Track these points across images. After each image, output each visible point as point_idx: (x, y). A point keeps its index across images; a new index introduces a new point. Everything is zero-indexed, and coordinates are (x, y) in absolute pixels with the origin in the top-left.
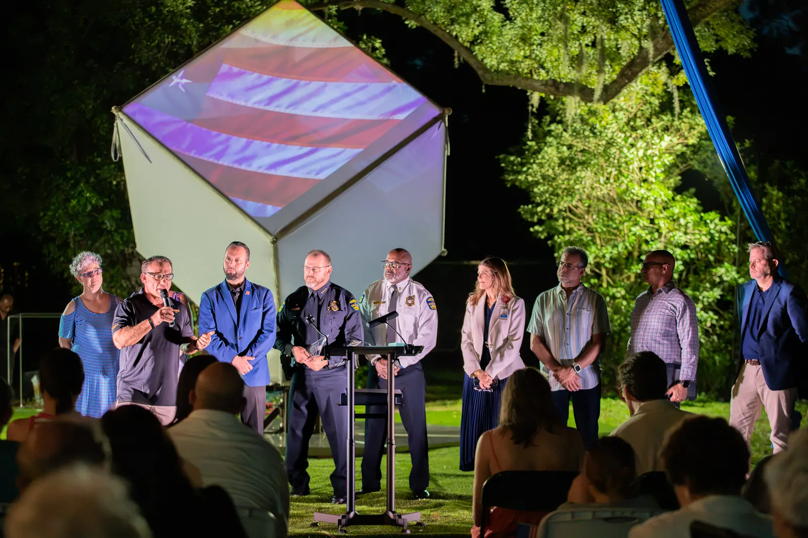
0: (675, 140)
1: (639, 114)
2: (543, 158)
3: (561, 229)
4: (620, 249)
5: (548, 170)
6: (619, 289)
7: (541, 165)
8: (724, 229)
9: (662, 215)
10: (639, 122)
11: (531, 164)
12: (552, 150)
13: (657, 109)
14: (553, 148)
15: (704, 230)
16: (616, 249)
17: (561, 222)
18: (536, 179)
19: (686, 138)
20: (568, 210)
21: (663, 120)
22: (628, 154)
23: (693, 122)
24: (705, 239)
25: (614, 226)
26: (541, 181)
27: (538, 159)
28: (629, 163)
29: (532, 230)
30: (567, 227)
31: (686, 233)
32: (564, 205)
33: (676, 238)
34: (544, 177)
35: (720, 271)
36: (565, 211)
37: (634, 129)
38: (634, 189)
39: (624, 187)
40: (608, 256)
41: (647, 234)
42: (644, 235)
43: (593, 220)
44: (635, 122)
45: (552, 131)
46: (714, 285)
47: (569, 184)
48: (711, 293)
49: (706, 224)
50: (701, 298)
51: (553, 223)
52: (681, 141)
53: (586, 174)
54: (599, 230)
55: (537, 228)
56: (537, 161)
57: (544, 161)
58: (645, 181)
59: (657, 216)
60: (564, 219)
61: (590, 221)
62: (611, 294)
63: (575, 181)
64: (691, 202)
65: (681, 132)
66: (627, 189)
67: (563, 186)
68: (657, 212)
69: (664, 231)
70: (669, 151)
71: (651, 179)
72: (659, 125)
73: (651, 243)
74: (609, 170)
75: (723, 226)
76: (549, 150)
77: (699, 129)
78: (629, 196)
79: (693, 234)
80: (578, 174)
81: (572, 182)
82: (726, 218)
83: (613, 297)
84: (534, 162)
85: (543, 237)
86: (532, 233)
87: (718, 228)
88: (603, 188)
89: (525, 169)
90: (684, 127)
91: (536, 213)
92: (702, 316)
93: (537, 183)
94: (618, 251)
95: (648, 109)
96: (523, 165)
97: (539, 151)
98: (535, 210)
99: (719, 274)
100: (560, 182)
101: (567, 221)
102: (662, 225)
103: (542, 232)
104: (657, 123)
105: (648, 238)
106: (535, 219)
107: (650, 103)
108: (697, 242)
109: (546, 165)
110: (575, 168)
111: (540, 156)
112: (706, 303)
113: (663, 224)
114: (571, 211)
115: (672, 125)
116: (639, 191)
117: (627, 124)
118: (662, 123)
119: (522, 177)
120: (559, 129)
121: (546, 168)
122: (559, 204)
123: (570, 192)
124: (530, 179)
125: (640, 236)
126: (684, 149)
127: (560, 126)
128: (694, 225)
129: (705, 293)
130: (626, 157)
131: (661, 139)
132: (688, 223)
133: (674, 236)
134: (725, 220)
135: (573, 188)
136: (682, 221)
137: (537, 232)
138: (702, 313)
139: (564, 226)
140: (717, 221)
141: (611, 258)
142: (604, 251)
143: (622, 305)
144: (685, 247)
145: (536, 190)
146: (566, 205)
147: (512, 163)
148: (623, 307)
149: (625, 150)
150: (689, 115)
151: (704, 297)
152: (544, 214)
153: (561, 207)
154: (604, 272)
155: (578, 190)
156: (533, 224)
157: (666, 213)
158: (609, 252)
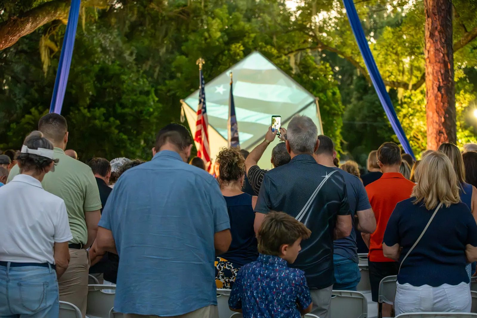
77: (468, 99)
97: (400, 110)
114: (415, 137)
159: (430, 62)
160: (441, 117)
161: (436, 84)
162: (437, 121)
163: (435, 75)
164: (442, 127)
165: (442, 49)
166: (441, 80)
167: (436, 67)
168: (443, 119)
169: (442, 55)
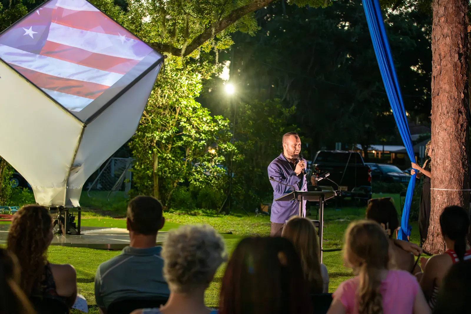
8: (226, 124)
9: (193, 116)
15: (214, 124)
19: (205, 77)
21: (193, 67)
23: (208, 68)
24: (217, 128)
28: (182, 87)
46: (220, 154)
48: (219, 158)
49: (217, 121)
52: (202, 78)
65: (202, 73)
68: (191, 114)
69: (196, 124)
71: (191, 96)
72: (190, 69)
77: (213, 72)
79: (210, 126)
87: (223, 123)
88: (164, 100)
90: (204, 70)
95: (185, 60)
99: (224, 148)
105: (189, 127)
108: (213, 130)
118: (192, 68)
125: (185, 127)
128: (210, 122)
129: (216, 158)
130: (181, 83)
132: (208, 120)
133: (202, 127)
134: (226, 120)
136: (205, 119)
140: (222, 120)
141: (166, 138)
144: (205, 133)
149: (180, 80)
150: (207, 64)
157: (195, 115)
158: (165, 135)
159: (447, 21)
160: (461, 93)
161: (455, 50)
162: (456, 97)
163: (454, 38)
164: (461, 105)
165: (463, 7)
166: (461, 46)
167: (455, 29)
168: (462, 95)
169: (463, 15)
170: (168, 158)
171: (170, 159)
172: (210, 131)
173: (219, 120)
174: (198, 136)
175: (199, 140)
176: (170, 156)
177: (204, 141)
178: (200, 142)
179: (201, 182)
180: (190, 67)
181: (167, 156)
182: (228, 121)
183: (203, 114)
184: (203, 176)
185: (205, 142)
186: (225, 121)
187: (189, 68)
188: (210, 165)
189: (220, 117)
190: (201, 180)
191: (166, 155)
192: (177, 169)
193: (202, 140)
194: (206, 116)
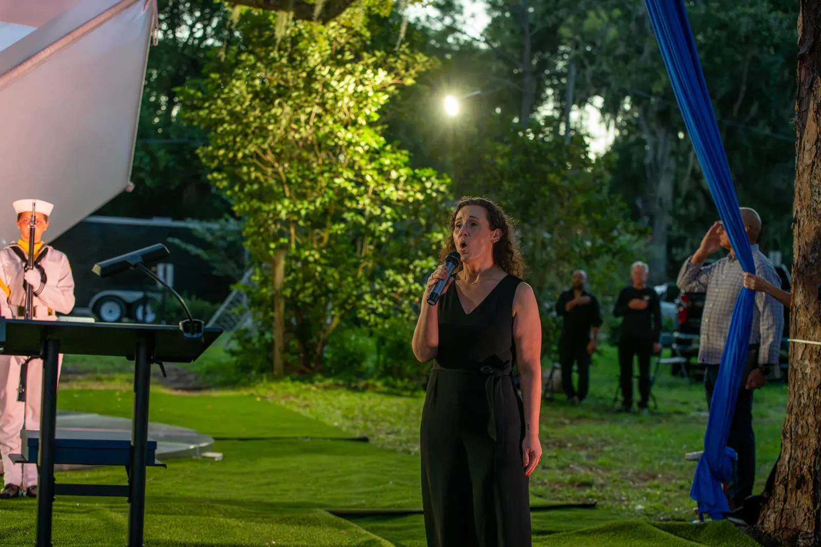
0: (389, 80)
1: (347, 46)
2: (231, 90)
3: (246, 178)
4: (318, 204)
5: (236, 107)
6: (313, 252)
7: (227, 101)
8: (442, 188)
9: (369, 167)
10: (348, 56)
11: (216, 99)
12: (241, 84)
13: (369, 43)
14: (242, 81)
15: (417, 187)
16: (313, 204)
17: (245, 169)
18: (220, 117)
19: (401, 79)
20: (255, 156)
21: (376, 56)
22: (337, 88)
23: (410, 60)
24: (420, 196)
25: (312, 176)
26: (228, 118)
27: (223, 93)
28: (338, 98)
29: (209, 177)
30: (253, 175)
31: (397, 189)
32: (252, 148)
33: (387, 192)
34: (232, 113)
35: (436, 238)
36: (252, 157)
37: (341, 63)
38: (340, 131)
39: (327, 129)
40: (303, 212)
41: (353, 187)
42: (349, 188)
43: (284, 169)
44: (343, 55)
45: (242, 61)
46: (428, 253)
47: (261, 123)
48: (424, 263)
49: (420, 180)
50: (411, 267)
51: (237, 171)
52: (396, 81)
53: (282, 111)
54: (293, 181)
55: (215, 175)
56: (223, 96)
57: (232, 95)
58: (354, 123)
59: (364, 167)
60: (249, 165)
61: (280, 169)
62: (303, 257)
63: (269, 120)
64: (401, 154)
65: (396, 71)
66: (331, 132)
67: (255, 125)
69: (372, 185)
70: (383, 89)
71: (362, 121)
72: (370, 61)
73: (358, 198)
74: (308, 110)
75: (442, 184)
76: (238, 84)
77: (419, 68)
78: (333, 141)
79: (406, 191)
80: (273, 111)
81: (265, 121)
82: (445, 175)
83: (306, 262)
84: (219, 97)
85: (221, 187)
86: (209, 181)
87: (435, 187)
88: (302, 130)
89: (207, 105)
90: (399, 65)
91: (217, 157)
92: (416, 289)
93: (222, 121)
94: (315, 206)
95: (357, 42)
96: (204, 100)
97: (226, 84)
98: (215, 153)
99: (435, 241)
100: (252, 119)
101: (252, 169)
102: (368, 178)
103: (221, 181)
104: (368, 59)
105: (355, 191)
106: (214, 164)
107: (361, 35)
108: (411, 200)
109: (234, 100)
110: (272, 103)
111: (226, 90)
112: (418, 274)
113: (371, 177)
114: (258, 157)
115: (385, 62)
116: (345, 135)
117: (332, 57)
118: (374, 59)
119: (202, 113)
120: (250, 60)
121: (234, 105)
122: (245, 148)
123: (262, 132)
124: (214, 116)
125: (345, 189)
126: (397, 92)
127: (252, 57)
128: (406, 181)
129: (417, 262)
130: (335, 91)
131: (375, 74)
132: (401, 176)
133: (384, 190)
134: (443, 178)
135: (266, 129)
136: (394, 175)
137: (215, 180)
138: (417, 285)
139: (249, 173)
140: (433, 179)
141: (307, 214)
142: (300, 206)
143: (316, 271)
145: (220, 129)
146: (253, 150)
147: (192, 97)
148: (317, 274)
149: (334, 83)
150: (407, 51)
151: (415, 267)
152: (226, 159)
153: (247, 152)
154: (292, 231)
155: (272, 131)
156: (212, 172)
157: (373, 165)
158: (304, 207)
170: (311, 259)
171: (316, 261)
172: (406, 202)
173: (428, 178)
174: (377, 212)
175: (379, 220)
176: (317, 256)
177: (390, 224)
178: (380, 225)
179: (380, 315)
180: (370, 56)
181: (310, 255)
182: (448, 181)
183: (392, 164)
184: (386, 301)
185: (392, 227)
186: (441, 181)
187: (366, 59)
188: (399, 278)
189: (429, 172)
190: (380, 310)
191: (307, 253)
192: (331, 285)
193: (387, 220)
194: (396, 168)
